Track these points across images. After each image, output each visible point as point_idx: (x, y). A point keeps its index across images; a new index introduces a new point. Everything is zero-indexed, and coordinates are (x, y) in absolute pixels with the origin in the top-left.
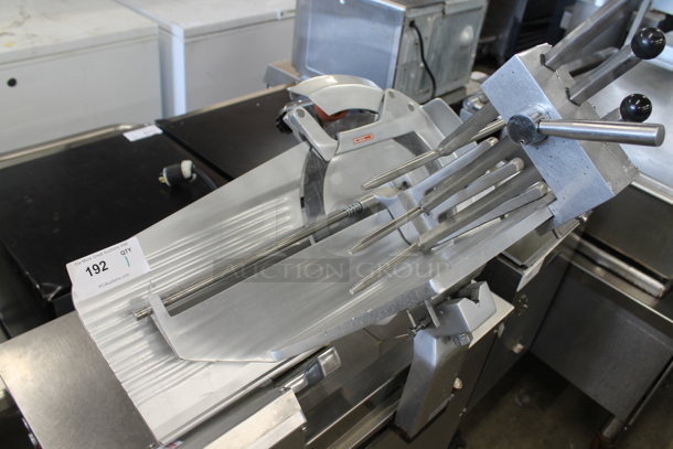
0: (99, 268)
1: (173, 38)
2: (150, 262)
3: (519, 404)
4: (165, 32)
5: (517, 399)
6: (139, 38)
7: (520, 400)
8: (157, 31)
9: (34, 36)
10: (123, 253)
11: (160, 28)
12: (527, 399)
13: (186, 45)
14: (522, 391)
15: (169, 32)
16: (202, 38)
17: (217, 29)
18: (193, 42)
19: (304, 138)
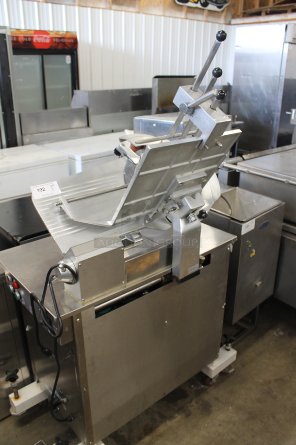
0: (43, 190)
1: (76, 161)
2: (62, 190)
3: (277, 335)
4: (72, 159)
5: (275, 334)
6: (59, 162)
7: (277, 333)
8: (67, 159)
9: (8, 162)
10: (51, 186)
11: (69, 158)
12: (281, 333)
13: (82, 164)
14: (278, 329)
15: (74, 159)
16: (91, 161)
17: (98, 156)
18: (86, 163)
19: (125, 155)
